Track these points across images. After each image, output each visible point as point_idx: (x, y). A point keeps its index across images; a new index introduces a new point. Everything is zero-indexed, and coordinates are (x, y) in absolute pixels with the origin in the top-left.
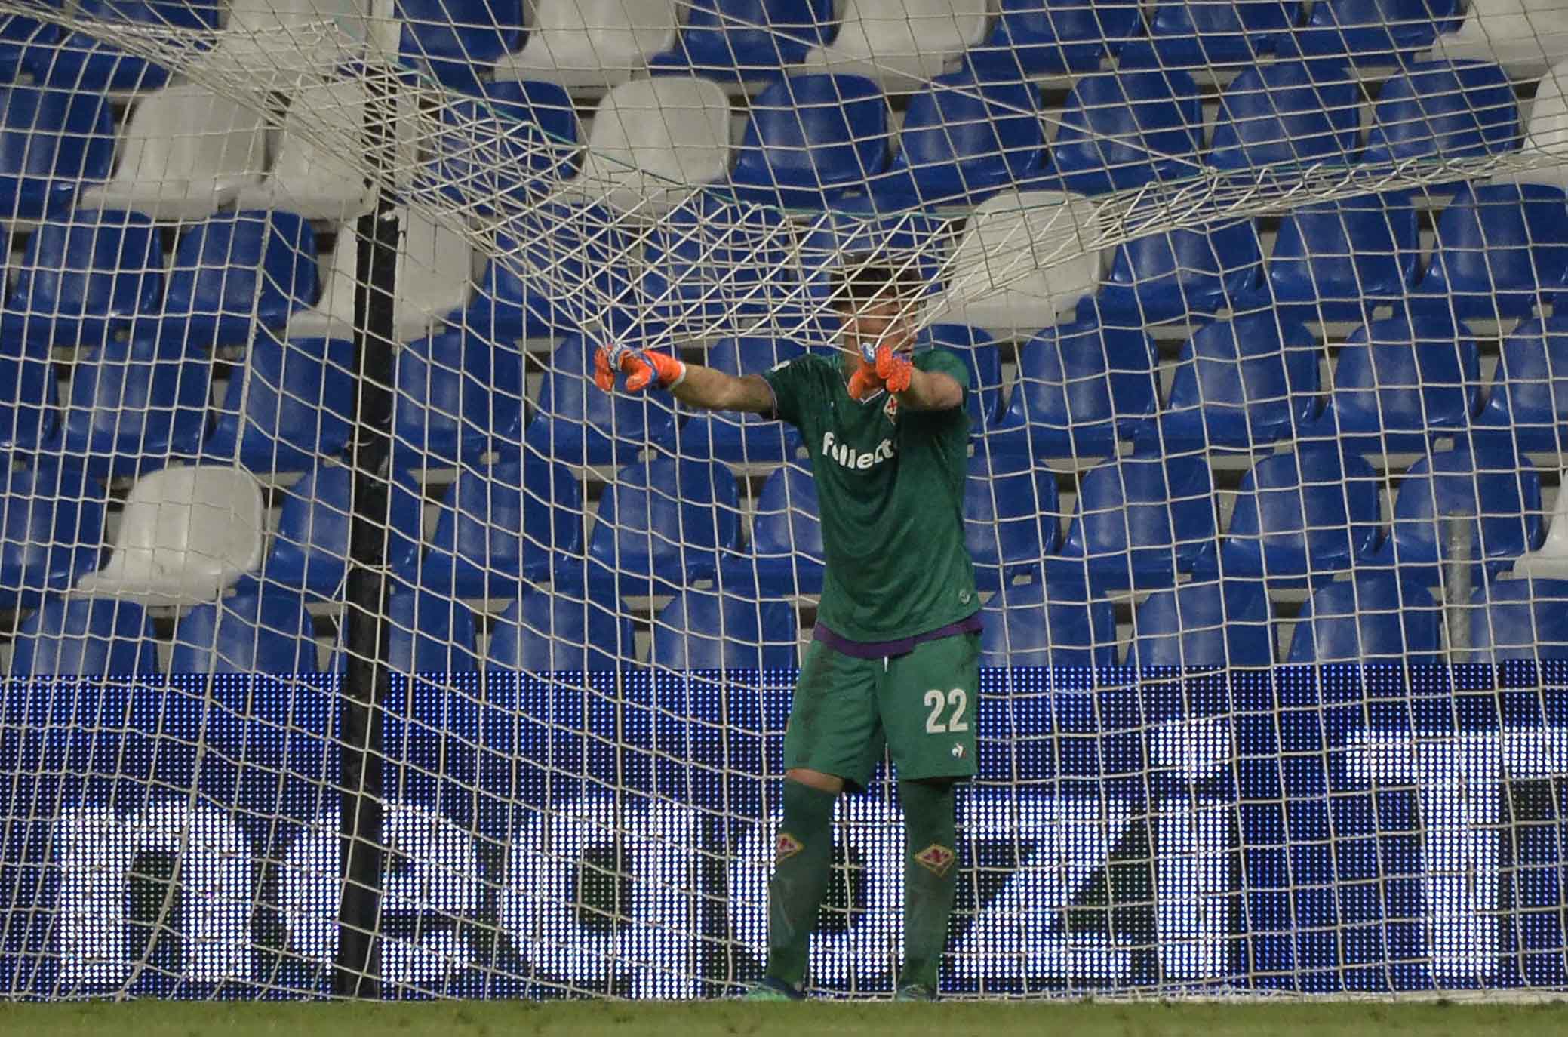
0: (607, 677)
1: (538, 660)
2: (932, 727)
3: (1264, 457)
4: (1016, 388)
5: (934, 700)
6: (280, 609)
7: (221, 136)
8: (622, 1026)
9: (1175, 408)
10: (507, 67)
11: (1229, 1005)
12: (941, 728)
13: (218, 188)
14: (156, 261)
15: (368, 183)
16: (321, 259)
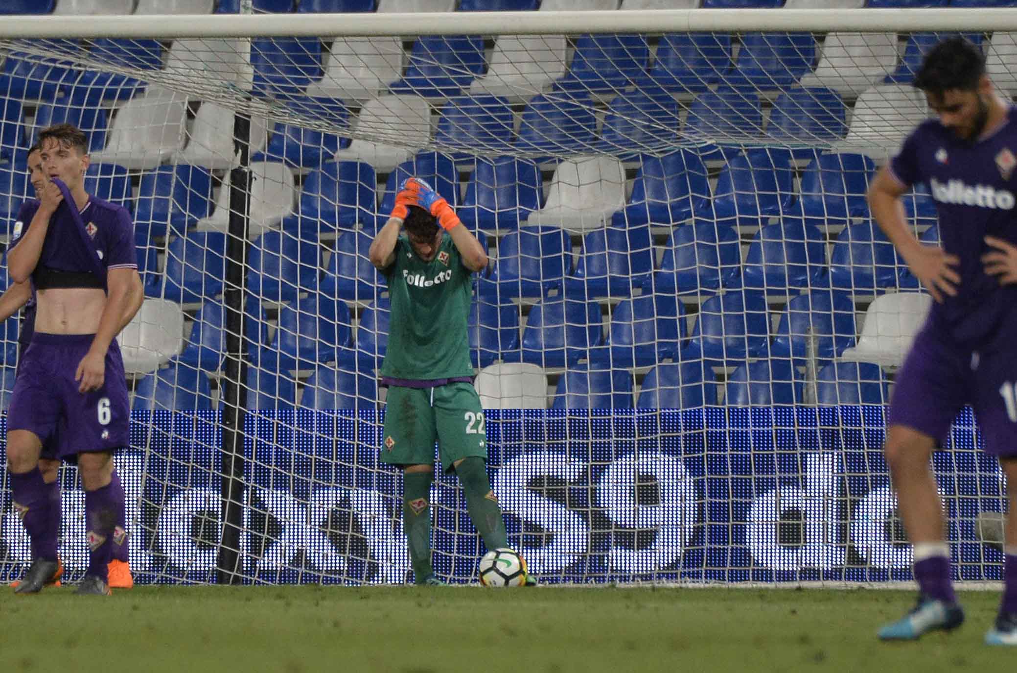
0: (371, 413)
1: (328, 404)
2: (468, 430)
3: (709, 297)
4: (581, 259)
5: (470, 417)
6: (187, 378)
7: (162, 127)
8: (364, 602)
9: (663, 270)
10: (313, 90)
11: (687, 589)
12: (474, 431)
13: (161, 152)
14: (129, 194)
15: (236, 152)
16: (215, 190)
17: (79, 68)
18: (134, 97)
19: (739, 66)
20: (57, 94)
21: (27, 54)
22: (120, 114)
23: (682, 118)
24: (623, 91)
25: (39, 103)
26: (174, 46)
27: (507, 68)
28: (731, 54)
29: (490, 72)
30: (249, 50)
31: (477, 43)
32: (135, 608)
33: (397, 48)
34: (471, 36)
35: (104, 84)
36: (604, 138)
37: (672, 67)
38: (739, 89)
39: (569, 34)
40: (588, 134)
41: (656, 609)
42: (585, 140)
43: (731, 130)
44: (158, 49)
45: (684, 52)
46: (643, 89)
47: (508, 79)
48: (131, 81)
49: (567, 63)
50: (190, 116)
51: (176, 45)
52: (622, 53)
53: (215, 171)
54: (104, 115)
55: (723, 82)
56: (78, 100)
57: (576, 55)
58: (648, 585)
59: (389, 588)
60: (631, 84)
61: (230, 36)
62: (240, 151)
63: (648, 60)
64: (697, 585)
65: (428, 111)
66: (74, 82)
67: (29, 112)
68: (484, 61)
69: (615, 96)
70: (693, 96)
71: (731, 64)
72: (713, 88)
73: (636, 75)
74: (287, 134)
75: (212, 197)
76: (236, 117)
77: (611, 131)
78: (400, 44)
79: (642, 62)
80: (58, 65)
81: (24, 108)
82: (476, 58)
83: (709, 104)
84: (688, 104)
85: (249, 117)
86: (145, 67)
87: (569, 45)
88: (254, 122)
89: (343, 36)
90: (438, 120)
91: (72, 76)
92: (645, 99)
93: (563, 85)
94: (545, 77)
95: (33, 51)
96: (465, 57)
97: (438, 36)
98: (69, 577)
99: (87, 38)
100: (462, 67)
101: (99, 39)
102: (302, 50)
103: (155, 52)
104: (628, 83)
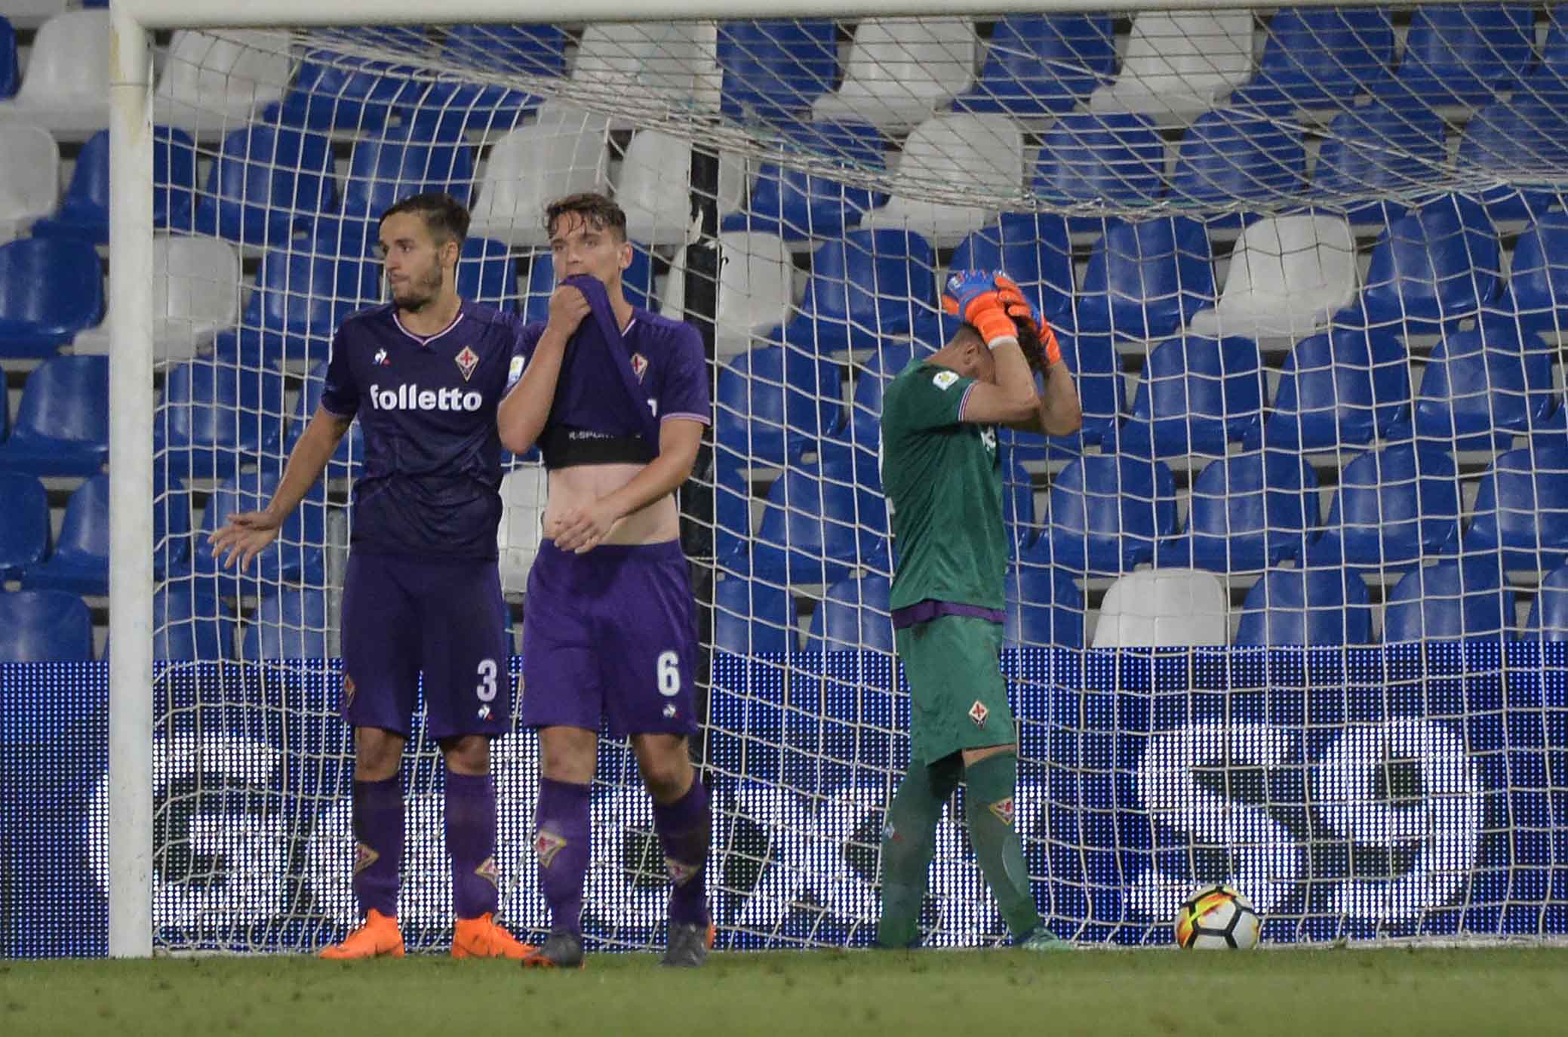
8: (917, 975)
10: (825, 107)
11: (1468, 950)
14: (513, 288)
15: (694, 215)
16: (659, 280)
17: (428, 79)
18: (519, 123)
19: (1547, 61)
20: (388, 121)
21: (336, 55)
22: (494, 154)
23: (1452, 146)
24: (1350, 104)
25: (357, 136)
26: (585, 36)
27: (1153, 66)
28: (1534, 41)
29: (1125, 71)
30: (714, 37)
31: (1102, 25)
32: (530, 991)
33: (968, 34)
34: (1093, 13)
35: (467, 104)
36: (1318, 185)
37: (1433, 61)
38: (1549, 98)
39: (1256, 8)
40: (1292, 178)
41: (1416, 986)
42: (1286, 190)
43: (1535, 165)
44: (559, 39)
45: (1456, 37)
46: (1386, 101)
47: (1157, 84)
48: (515, 96)
49: (1254, 57)
50: (615, 156)
51: (590, 33)
52: (1349, 39)
53: (657, 248)
54: (468, 154)
55: (1520, 87)
56: (424, 133)
57: (1270, 43)
58: (1400, 943)
59: (960, 953)
60: (1365, 93)
61: (682, 19)
62: (701, 214)
63: (1393, 51)
64: (1485, 943)
65: (1019, 140)
66: (416, 101)
67: (341, 150)
68: (1114, 53)
69: (1334, 113)
70: (1469, 112)
71: (1535, 57)
72: (1503, 97)
73: (1374, 76)
74: (783, 181)
75: (653, 290)
76: (694, 154)
77: (1330, 172)
78: (971, 26)
79: (1382, 54)
80: (389, 74)
81: (332, 144)
82: (1101, 47)
83: (1497, 123)
84: (1463, 125)
85: (716, 152)
86: (538, 72)
87: (1257, 26)
88: (725, 161)
89: (875, 15)
90: (1037, 154)
91: (414, 91)
92: (1389, 117)
93: (1252, 94)
94: (1216, 80)
95: (347, 48)
96: (1084, 48)
97: (1037, 14)
98: (417, 941)
99: (439, 25)
100: (1078, 63)
101: (458, 26)
102: (805, 37)
103: (554, 45)
104: (1359, 91)
